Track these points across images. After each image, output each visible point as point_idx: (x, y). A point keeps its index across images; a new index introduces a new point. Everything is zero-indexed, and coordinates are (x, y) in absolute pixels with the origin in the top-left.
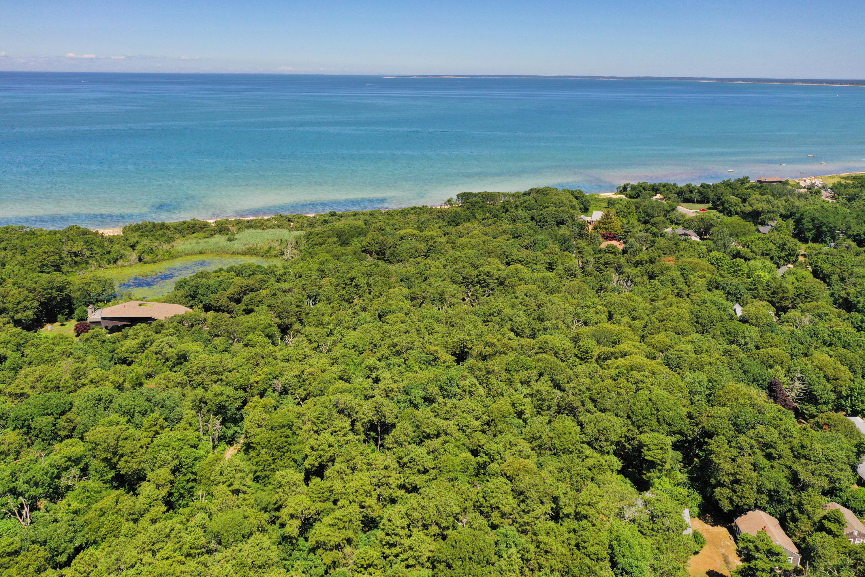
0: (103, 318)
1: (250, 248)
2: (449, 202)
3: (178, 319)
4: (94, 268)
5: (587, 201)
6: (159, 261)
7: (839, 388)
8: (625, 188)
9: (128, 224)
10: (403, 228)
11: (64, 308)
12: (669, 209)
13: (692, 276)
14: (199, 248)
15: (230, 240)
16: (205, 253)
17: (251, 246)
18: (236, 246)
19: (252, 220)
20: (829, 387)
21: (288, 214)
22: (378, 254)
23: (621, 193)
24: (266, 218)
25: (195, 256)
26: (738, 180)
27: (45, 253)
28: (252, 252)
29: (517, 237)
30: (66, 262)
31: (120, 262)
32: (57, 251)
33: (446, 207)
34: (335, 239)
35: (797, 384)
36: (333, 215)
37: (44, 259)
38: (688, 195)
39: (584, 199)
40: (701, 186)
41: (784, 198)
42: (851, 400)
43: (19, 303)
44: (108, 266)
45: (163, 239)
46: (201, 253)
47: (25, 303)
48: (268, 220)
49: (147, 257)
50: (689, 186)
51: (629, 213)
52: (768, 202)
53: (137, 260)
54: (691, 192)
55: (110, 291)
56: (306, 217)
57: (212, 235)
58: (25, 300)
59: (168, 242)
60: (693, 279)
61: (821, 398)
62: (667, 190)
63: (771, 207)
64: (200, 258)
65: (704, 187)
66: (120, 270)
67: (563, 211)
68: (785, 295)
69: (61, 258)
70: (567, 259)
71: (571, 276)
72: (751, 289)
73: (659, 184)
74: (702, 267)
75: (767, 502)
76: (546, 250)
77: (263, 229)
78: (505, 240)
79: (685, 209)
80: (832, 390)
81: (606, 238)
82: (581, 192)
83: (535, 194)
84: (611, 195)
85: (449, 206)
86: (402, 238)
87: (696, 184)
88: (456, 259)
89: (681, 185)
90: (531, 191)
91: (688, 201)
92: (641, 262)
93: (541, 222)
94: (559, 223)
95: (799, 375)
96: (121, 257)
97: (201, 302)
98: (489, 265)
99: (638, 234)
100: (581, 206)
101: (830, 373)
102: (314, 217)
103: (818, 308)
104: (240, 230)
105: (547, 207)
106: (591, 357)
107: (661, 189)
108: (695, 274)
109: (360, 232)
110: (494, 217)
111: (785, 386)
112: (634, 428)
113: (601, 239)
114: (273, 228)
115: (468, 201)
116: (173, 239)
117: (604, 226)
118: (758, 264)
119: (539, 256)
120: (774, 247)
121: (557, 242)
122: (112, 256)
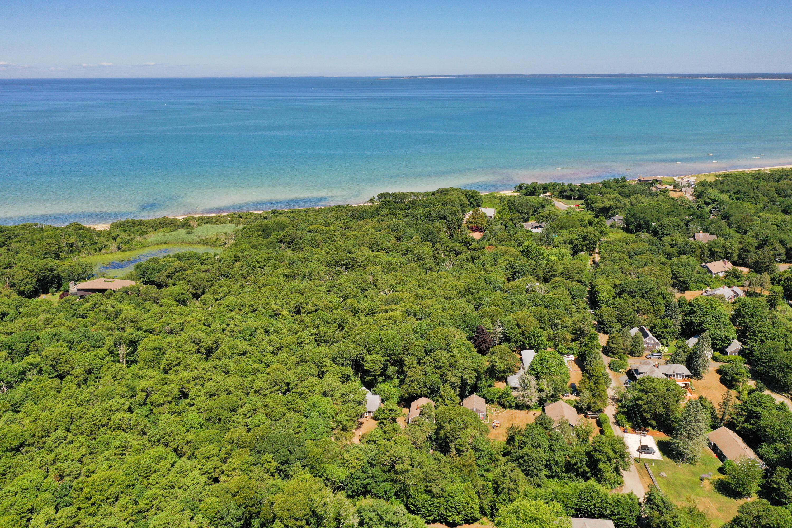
0: (78, 290)
1: (203, 239)
2: (371, 200)
3: (124, 290)
4: (84, 255)
5: (480, 199)
6: (133, 249)
7: (525, 332)
8: (521, 187)
9: (115, 221)
10: (315, 224)
11: (54, 283)
12: (538, 206)
13: (499, 260)
14: (165, 240)
15: (189, 233)
16: (169, 243)
17: (203, 238)
18: (193, 237)
19: (211, 217)
20: (520, 331)
21: (240, 212)
22: (289, 244)
23: (518, 191)
24: (224, 214)
25: (161, 246)
26: (614, 180)
27: (48, 244)
28: (204, 242)
29: (395, 231)
30: (64, 251)
31: (103, 251)
32: (57, 243)
33: (369, 204)
34: (259, 233)
35: (499, 330)
36: (274, 212)
37: (47, 249)
38: (568, 193)
39: (477, 198)
40: (581, 186)
41: (635, 196)
42: (529, 339)
43: (23, 280)
44: (95, 254)
45: (139, 233)
46: (165, 243)
47: (27, 280)
48: (224, 216)
49: (124, 247)
50: (570, 185)
51: (503, 210)
52: (617, 200)
53: (117, 249)
54: (572, 190)
55: (89, 272)
56: (255, 214)
57: (176, 229)
58: (27, 278)
59: (142, 235)
60: (500, 262)
61: (512, 338)
62: (554, 189)
63: (619, 204)
64: (165, 247)
66: (103, 256)
67: (447, 209)
68: (554, 273)
69: (59, 248)
70: (424, 247)
71: (419, 259)
72: (535, 269)
73: (549, 183)
74: (509, 253)
75: (428, 392)
76: (411, 241)
77: (217, 224)
78: (385, 232)
79: (563, 204)
80: (520, 333)
81: (474, 230)
82: (474, 192)
83: (438, 194)
84: (509, 193)
85: (371, 204)
86: (310, 232)
87: (577, 184)
88: (337, 248)
89: (566, 184)
90: (438, 191)
91: (568, 198)
92: (475, 249)
93: (428, 218)
94: (441, 219)
95: (500, 324)
96: (105, 246)
97: (149, 279)
98: (361, 251)
99: (496, 227)
100: (475, 203)
101: (521, 322)
102: (260, 214)
103: (558, 282)
104: (199, 225)
105: (436, 206)
106: (375, 313)
107: (549, 188)
108: (503, 258)
109: (281, 227)
110: (390, 214)
111: (491, 331)
112: (365, 352)
113: (468, 231)
114: (225, 223)
115: (383, 200)
116: (146, 233)
117: (473, 221)
118: (556, 250)
119: (404, 245)
120: (576, 237)
121: (423, 235)
122: (98, 246)
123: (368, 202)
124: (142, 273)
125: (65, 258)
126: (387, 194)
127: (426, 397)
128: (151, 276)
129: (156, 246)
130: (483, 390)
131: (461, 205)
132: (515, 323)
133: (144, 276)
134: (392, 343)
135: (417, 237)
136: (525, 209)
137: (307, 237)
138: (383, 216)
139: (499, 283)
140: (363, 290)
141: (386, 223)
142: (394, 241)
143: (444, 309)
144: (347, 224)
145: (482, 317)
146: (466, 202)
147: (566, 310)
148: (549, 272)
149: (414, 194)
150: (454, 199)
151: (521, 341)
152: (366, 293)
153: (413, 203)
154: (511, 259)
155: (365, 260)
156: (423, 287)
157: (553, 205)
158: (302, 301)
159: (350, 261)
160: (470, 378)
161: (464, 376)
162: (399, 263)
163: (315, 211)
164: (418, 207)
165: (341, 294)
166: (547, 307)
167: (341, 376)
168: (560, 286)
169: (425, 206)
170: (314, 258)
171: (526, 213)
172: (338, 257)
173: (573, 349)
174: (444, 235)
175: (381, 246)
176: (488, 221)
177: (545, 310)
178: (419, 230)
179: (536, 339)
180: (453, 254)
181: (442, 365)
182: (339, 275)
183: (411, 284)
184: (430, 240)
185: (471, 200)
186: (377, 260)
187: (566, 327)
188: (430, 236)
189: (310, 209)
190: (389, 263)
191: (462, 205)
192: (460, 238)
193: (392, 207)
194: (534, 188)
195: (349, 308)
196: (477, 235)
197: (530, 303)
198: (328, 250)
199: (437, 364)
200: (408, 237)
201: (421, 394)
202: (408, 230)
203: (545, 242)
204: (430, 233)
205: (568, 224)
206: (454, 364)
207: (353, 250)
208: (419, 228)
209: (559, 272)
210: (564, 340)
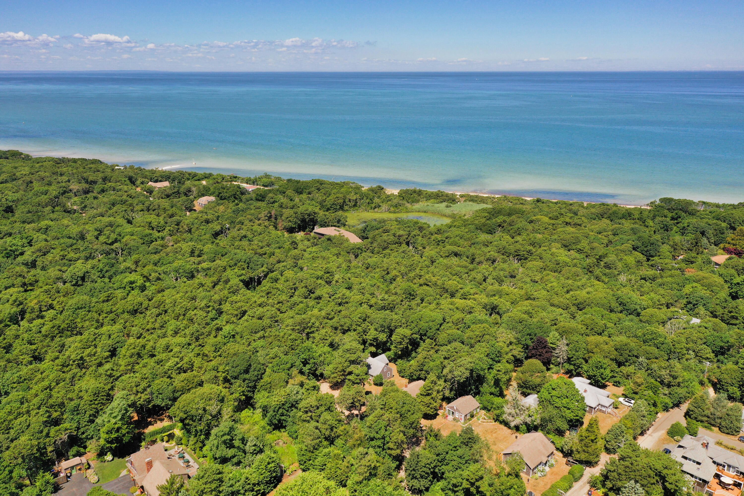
0: (314, 232)
2: (653, 204)
4: (362, 211)
6: (398, 212)
7: (591, 359)
9: (405, 188)
14: (426, 209)
15: (447, 207)
17: (455, 212)
18: (448, 211)
21: (511, 196)
25: (420, 213)
27: (337, 197)
28: (453, 216)
30: (348, 205)
31: (376, 210)
32: (343, 198)
35: (563, 347)
43: (288, 218)
46: (425, 212)
48: (493, 198)
49: (392, 209)
53: (386, 210)
55: (344, 222)
57: (442, 202)
59: (412, 202)
64: (422, 214)
69: (345, 202)
77: (478, 203)
80: (584, 358)
81: (730, 252)
85: (649, 208)
95: (565, 342)
96: (380, 207)
104: (465, 201)
109: (511, 213)
111: (555, 346)
114: (486, 203)
116: (418, 201)
122: (373, 205)
123: (648, 205)
125: (347, 210)
126: (669, 200)
127: (424, 380)
129: (417, 213)
130: (483, 396)
145: (556, 330)
151: (581, 367)
161: (455, 372)
201: (419, 376)
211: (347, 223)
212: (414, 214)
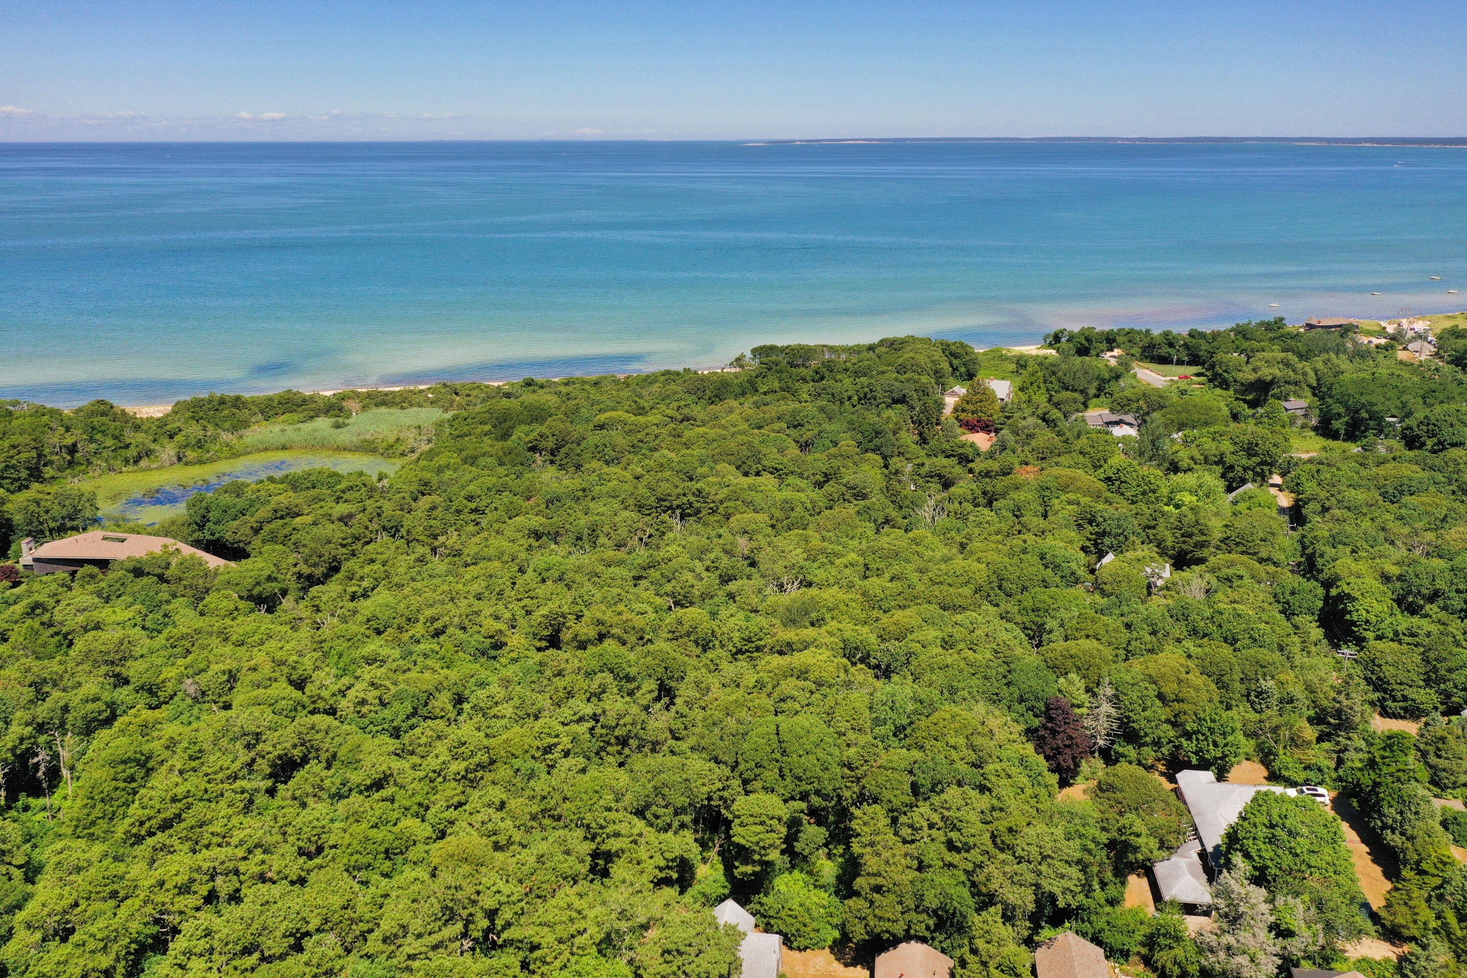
0: (35, 560)
1: (366, 441)
2: (738, 361)
4: (98, 471)
5: (974, 362)
6: (211, 460)
7: (1183, 718)
8: (1057, 338)
10: (614, 409)
12: (1107, 376)
13: (1056, 501)
14: (283, 440)
15: (338, 426)
16: (291, 448)
17: (368, 437)
18: (345, 436)
19: (392, 392)
20: (1165, 713)
21: (458, 384)
22: (553, 454)
23: (1050, 345)
24: (422, 387)
25: (274, 453)
26: (1262, 324)
27: (14, 447)
28: (368, 447)
29: (795, 427)
30: (51, 463)
31: (143, 463)
32: (33, 444)
33: (733, 370)
34: (487, 428)
35: (1106, 708)
36: (529, 383)
37: (12, 457)
38: (1165, 350)
39: (968, 358)
40: (1191, 335)
41: (1325, 356)
42: (1197, 739)
44: (124, 469)
45: (227, 425)
46: (284, 448)
48: (421, 391)
49: (191, 455)
50: (1166, 334)
51: (1032, 383)
52: (1288, 365)
53: (175, 459)
54: (1171, 345)
55: (88, 513)
56: (488, 387)
57: (312, 417)
59: (234, 428)
60: (1057, 507)
61: (1146, 735)
62: (1130, 341)
63: (1291, 374)
64: (281, 455)
65: (1193, 337)
66: (140, 476)
67: (908, 380)
68: (1204, 538)
69: (42, 456)
70: (866, 467)
71: (856, 496)
72: (1149, 527)
73: (1119, 330)
74: (1079, 484)
75: (928, 928)
76: (833, 451)
77: (402, 408)
78: (773, 431)
79: (1154, 375)
80: (1168, 721)
81: (972, 427)
82: (962, 346)
83: (883, 349)
84: (1031, 350)
85: (738, 370)
86: (601, 427)
87: (1181, 330)
88: (662, 465)
89: (1156, 332)
90: (882, 343)
91: (1164, 360)
92: (987, 474)
93: (866, 398)
94: (895, 401)
95: (1110, 692)
96: (149, 453)
97: (213, 534)
98: (717, 475)
99: (1024, 423)
100: (963, 369)
101: (1169, 689)
102: (499, 387)
103: (1231, 564)
104: (364, 408)
105: (883, 373)
106: (758, 649)
107: (1120, 339)
108: (1063, 497)
109: (537, 415)
110: (783, 389)
111: (1084, 710)
112: (736, 783)
113: (959, 431)
114: (421, 406)
115: (765, 360)
116: (246, 424)
117: (970, 407)
118: (1189, 479)
119: (817, 461)
120: (1232, 448)
121: (859, 437)
122: (132, 452)
123: (731, 365)
124: (198, 519)
126: (772, 349)
127: (923, 940)
128: (219, 528)
130: (1093, 918)
131: (936, 372)
132: (1152, 691)
133: (201, 527)
134: (812, 758)
135: (848, 443)
136: (1082, 383)
137: (594, 439)
138: (765, 393)
139: (1073, 565)
140: (726, 579)
141: (773, 410)
142: (793, 451)
143: (947, 644)
144: (686, 411)
145: (1058, 669)
146: (945, 366)
147: (1281, 649)
148: (1190, 536)
149: (832, 349)
150: (922, 359)
151: (1170, 741)
152: (732, 586)
153: (830, 367)
154: (1085, 500)
155: (728, 498)
156: (879, 573)
157: (1135, 376)
158: (565, 609)
159: (692, 499)
160: (1066, 890)
161: (1043, 883)
162: (809, 506)
163: (616, 382)
164: (839, 377)
165: (669, 587)
166: (1231, 641)
167: (663, 863)
168: (1241, 577)
169: (857, 374)
170: (605, 489)
171: (1082, 392)
172: (664, 488)
173: (1320, 770)
174: (908, 438)
175: (765, 463)
176: (1003, 410)
177: (1226, 651)
178: (852, 426)
179: (1220, 740)
180: (935, 486)
181: (971, 841)
182: (664, 533)
183: (844, 560)
184: (876, 450)
185: (956, 362)
186: (758, 498)
187: (1291, 701)
188: (877, 442)
189: (606, 378)
190: (788, 507)
191: (938, 374)
192: (945, 446)
193: (784, 375)
194: (1087, 339)
195: (688, 634)
196: (982, 441)
197: (1179, 630)
198: (639, 470)
199: (954, 835)
200: (828, 443)
201: (907, 931)
202: (826, 426)
203: (1150, 459)
204: (878, 433)
205: (1195, 417)
206: (1008, 838)
207: (700, 470)
208: (851, 422)
209: (1217, 534)
210: (1295, 742)
211: (100, 514)
212: (256, 456)
